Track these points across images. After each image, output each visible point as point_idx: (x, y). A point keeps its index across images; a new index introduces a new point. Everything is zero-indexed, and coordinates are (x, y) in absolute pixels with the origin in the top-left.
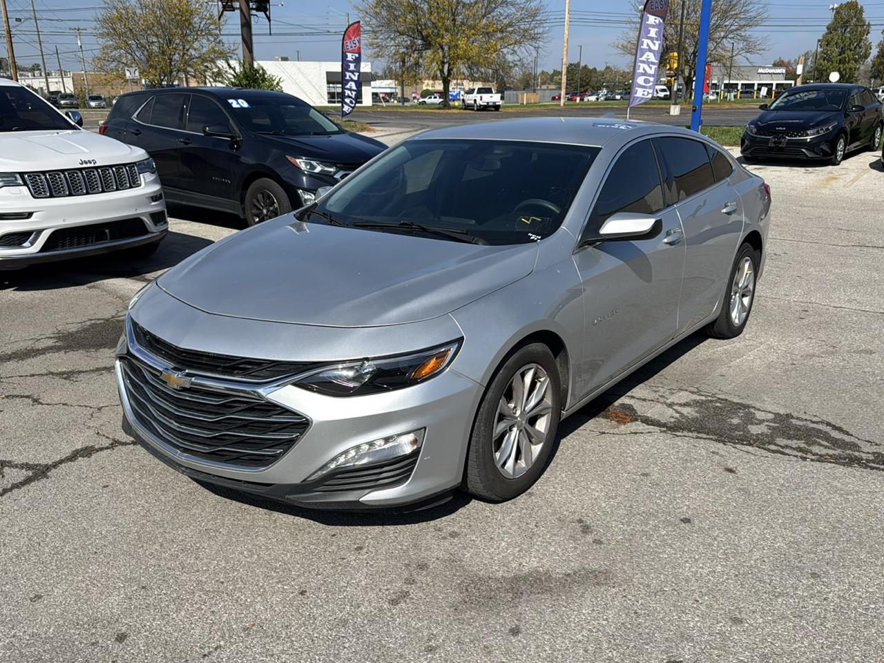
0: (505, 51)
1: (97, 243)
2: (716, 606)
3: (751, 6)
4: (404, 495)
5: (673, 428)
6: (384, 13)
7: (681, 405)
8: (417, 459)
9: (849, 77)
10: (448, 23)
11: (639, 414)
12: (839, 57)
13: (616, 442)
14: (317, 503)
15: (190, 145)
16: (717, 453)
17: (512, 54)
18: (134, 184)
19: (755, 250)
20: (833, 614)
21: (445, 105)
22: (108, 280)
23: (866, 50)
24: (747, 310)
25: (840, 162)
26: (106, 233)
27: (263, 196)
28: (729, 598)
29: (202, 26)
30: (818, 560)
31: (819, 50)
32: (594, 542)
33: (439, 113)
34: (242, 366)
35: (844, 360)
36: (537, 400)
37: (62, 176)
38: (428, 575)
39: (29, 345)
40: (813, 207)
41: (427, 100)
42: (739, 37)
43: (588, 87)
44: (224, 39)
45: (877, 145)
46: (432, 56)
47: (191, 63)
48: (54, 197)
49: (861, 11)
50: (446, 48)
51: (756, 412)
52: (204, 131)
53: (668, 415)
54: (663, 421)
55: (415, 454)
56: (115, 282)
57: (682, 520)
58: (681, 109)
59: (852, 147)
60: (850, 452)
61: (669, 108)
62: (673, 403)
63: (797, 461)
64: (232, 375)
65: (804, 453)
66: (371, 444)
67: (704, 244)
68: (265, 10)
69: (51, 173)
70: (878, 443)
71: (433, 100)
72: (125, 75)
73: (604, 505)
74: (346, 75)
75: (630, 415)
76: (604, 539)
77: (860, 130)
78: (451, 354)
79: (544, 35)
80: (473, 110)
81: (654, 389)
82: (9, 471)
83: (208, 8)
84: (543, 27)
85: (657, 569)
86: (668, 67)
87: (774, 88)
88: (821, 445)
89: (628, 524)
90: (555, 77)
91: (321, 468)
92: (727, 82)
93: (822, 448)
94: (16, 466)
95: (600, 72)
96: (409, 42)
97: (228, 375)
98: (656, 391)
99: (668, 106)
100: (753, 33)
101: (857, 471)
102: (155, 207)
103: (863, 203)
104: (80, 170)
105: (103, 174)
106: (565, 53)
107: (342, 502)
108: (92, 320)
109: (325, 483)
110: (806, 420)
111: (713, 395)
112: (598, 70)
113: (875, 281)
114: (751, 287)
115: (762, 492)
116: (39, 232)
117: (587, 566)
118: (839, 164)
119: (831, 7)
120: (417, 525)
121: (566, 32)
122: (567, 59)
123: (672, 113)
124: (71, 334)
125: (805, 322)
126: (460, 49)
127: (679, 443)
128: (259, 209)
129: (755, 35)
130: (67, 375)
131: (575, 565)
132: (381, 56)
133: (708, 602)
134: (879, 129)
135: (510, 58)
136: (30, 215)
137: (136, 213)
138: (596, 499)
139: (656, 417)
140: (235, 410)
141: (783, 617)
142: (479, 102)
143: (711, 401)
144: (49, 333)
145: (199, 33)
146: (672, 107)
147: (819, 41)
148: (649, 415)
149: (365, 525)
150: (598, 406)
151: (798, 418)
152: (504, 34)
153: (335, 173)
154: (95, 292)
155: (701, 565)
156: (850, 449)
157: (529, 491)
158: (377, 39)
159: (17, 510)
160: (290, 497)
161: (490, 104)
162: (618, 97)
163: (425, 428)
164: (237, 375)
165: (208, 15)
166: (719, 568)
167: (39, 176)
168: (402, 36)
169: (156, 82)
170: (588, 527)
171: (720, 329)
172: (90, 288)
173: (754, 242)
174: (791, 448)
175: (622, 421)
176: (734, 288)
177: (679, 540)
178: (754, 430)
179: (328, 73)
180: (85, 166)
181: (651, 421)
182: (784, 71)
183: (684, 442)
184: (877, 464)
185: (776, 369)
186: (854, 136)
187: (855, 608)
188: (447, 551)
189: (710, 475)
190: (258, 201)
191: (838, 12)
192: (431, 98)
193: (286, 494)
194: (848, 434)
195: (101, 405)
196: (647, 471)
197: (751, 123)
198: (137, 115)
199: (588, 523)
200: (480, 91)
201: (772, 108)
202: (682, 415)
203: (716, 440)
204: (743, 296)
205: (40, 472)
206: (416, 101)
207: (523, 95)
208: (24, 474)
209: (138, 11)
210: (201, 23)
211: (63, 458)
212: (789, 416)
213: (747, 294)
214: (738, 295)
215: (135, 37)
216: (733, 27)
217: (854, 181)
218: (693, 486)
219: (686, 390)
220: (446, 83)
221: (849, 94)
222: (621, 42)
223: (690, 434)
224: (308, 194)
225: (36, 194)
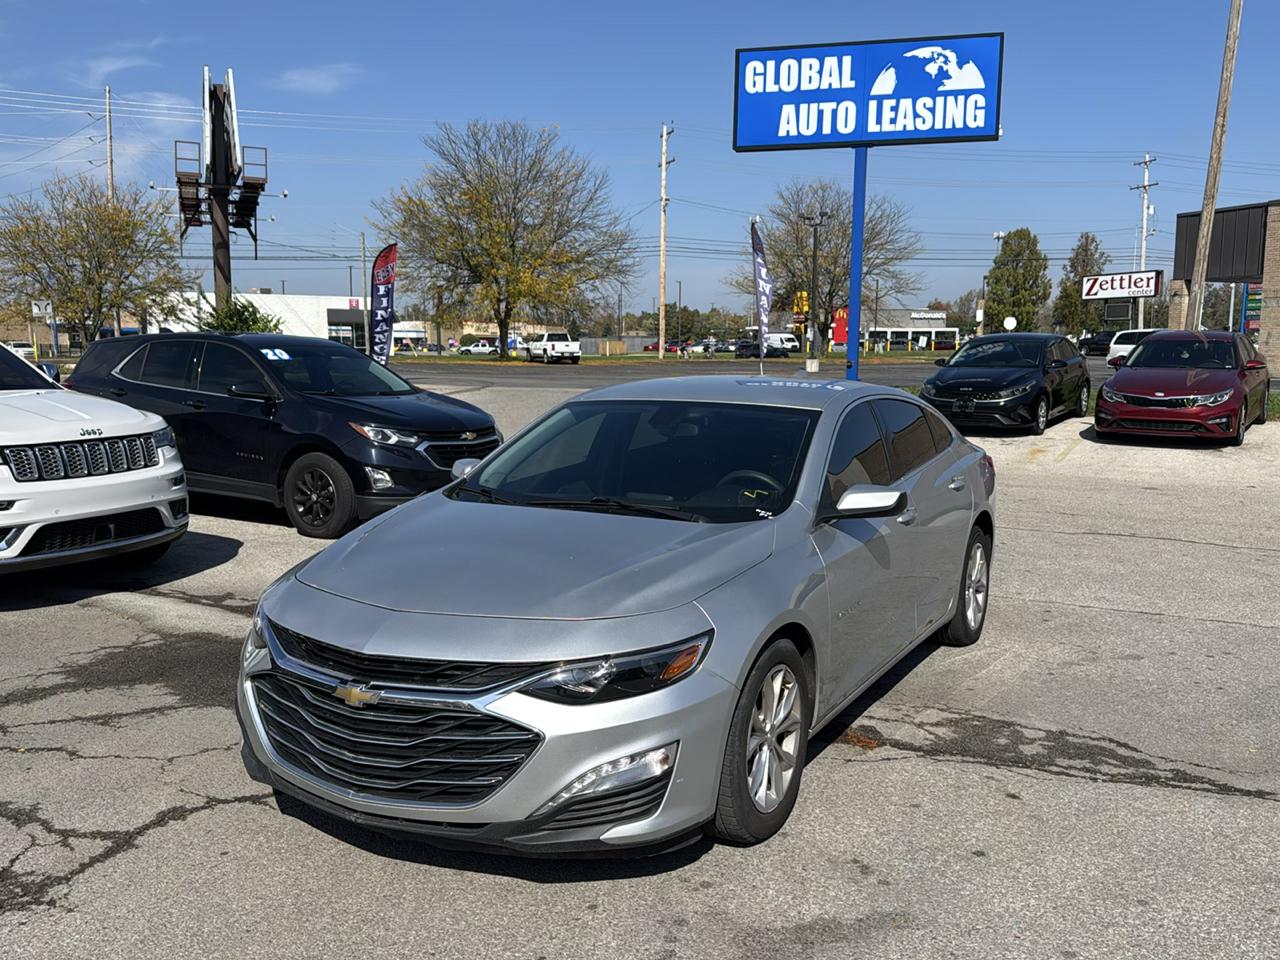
0: (583, 286)
1: (99, 543)
2: (1041, 942)
3: (899, 234)
4: (652, 830)
5: (933, 751)
6: (415, 234)
7: (932, 725)
8: (668, 783)
9: (1027, 324)
10: (505, 250)
11: (886, 736)
12: (1012, 299)
13: (868, 770)
14: (546, 845)
15: (202, 410)
16: (993, 778)
17: (591, 291)
18: (150, 462)
19: (985, 534)
20: (1173, 940)
21: (504, 356)
22: (107, 595)
23: (1045, 289)
24: (982, 609)
25: (1043, 430)
26: (110, 529)
27: (312, 477)
28: (1053, 932)
29: (150, 244)
30: (1142, 887)
31: (986, 289)
32: (879, 883)
33: (495, 366)
34: (449, 672)
35: (1109, 667)
36: (786, 712)
37: (57, 451)
38: (690, 931)
39: (28, 683)
40: (1022, 486)
41: (471, 348)
42: (887, 274)
43: (689, 335)
44: (182, 263)
45: (1084, 409)
46: (484, 292)
47: (131, 295)
48: (45, 480)
49: (1035, 241)
50: (502, 282)
51: (1023, 730)
52: (230, 391)
53: (921, 737)
54: (917, 744)
55: (667, 775)
56: (119, 598)
57: (974, 853)
58: (821, 365)
59: (1055, 412)
60: (1145, 770)
61: (805, 363)
62: (922, 723)
63: (1087, 783)
64: (435, 684)
65: (1093, 775)
66: (614, 763)
67: (931, 525)
68: (248, 226)
69: (42, 447)
70: (1173, 759)
71: (480, 349)
72: (31, 311)
73: (877, 842)
74: (377, 314)
75: (872, 739)
76: (890, 879)
77: (1062, 392)
78: (702, 648)
79: (635, 268)
80: (542, 362)
81: (895, 707)
82: (77, 843)
83: (160, 221)
84: (633, 257)
85: (962, 906)
86: (796, 309)
87: (933, 337)
88: (1110, 764)
89: (914, 860)
90: (645, 321)
91: (553, 799)
92: (872, 329)
93: (1111, 767)
94: (85, 835)
95: (703, 315)
96: (450, 274)
97: (430, 685)
98: (898, 710)
99: (801, 361)
100: (904, 268)
101: (1160, 791)
102: (177, 493)
103: (1084, 481)
104: (81, 442)
105: (110, 448)
106: (662, 290)
107: (579, 842)
108: (105, 648)
109: (558, 818)
110: (1084, 737)
111: (967, 713)
112: (701, 313)
113: (1122, 574)
114: (984, 581)
115: (1057, 818)
116: (21, 528)
117: (879, 909)
118: (1042, 434)
119: (996, 235)
120: (655, 877)
121: (663, 264)
122: (665, 297)
123: (809, 370)
124: (83, 668)
125: (1051, 624)
126: (522, 283)
127: (945, 769)
128: (305, 494)
129: (907, 270)
130: (105, 720)
131: (865, 910)
132: (412, 291)
133: (1031, 938)
134: (1085, 390)
135: (589, 295)
136: (10, 504)
137: (151, 501)
138: (865, 836)
139: (907, 740)
140: (439, 729)
141: (1119, 947)
142: (550, 352)
143: (967, 720)
144: (50, 666)
145: (143, 255)
146: (809, 362)
147: (985, 278)
148: (898, 738)
149: (590, 880)
150: (835, 730)
151: (1074, 735)
152: (582, 265)
153: (417, 444)
154: (92, 611)
155: (1011, 900)
156: (1143, 767)
157: (781, 831)
158: (405, 267)
159: (113, 888)
160: (509, 839)
161: (566, 355)
162: (732, 348)
163: (678, 741)
164: (442, 683)
165: (159, 230)
166: (1032, 902)
167: (24, 451)
168: (440, 265)
169: (77, 321)
170: (867, 868)
171: (955, 634)
172: (84, 606)
173: (984, 525)
174: (1076, 768)
175: (867, 746)
176: (968, 582)
177: (978, 875)
178: (1028, 750)
179: (330, 312)
180: (87, 437)
181: (902, 744)
182: (944, 316)
183: (949, 769)
184: (1179, 781)
185: (1032, 680)
186: (1057, 399)
187: (1196, 933)
188: (703, 903)
189: (991, 803)
190: (304, 483)
191: (1006, 242)
192: (477, 346)
193: (505, 836)
194: (1136, 750)
195: (170, 755)
196: (916, 802)
197: (928, 382)
198: (121, 370)
199: (865, 863)
200: (551, 338)
201: (952, 363)
202: (937, 736)
203: (986, 763)
204: (977, 591)
205: (123, 842)
206: (454, 350)
207: (604, 344)
208: (99, 846)
209: (54, 223)
210: (148, 240)
211: (147, 822)
212: (1063, 733)
213: (981, 589)
214: (971, 590)
215: (47, 258)
216: (878, 261)
217: (1065, 454)
218: (976, 816)
219: (933, 708)
220: (504, 326)
221: (1046, 347)
222: (735, 278)
223: (954, 758)
224: (378, 473)
225: (21, 476)
